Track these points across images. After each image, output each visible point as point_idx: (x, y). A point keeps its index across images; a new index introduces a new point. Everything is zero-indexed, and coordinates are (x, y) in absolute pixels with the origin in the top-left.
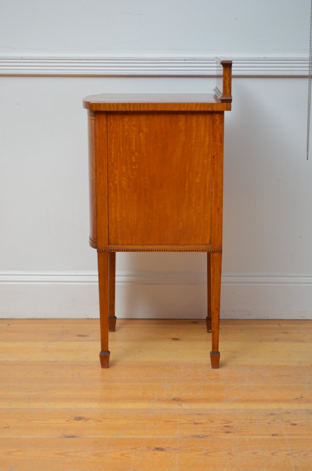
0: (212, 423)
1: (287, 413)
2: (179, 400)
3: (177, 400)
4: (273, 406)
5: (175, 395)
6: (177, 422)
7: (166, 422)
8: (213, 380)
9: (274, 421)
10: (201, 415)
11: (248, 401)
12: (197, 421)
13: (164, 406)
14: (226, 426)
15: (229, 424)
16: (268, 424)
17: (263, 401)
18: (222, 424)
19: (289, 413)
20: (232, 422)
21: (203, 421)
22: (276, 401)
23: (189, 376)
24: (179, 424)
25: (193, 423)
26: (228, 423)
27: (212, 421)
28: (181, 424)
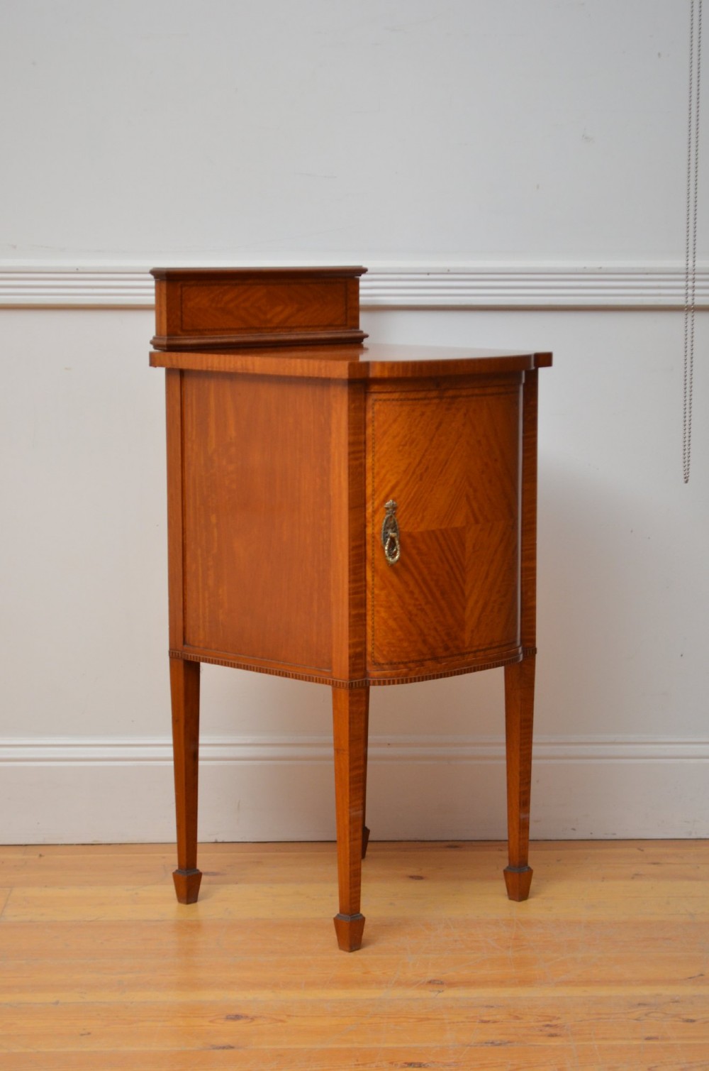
0: (518, 1021)
1: (673, 1002)
2: (442, 983)
3: (438, 984)
4: (645, 992)
5: (431, 975)
6: (443, 1019)
7: (421, 1020)
8: (509, 947)
9: (646, 1015)
10: (492, 1007)
11: (588, 982)
12: (485, 1018)
13: (412, 993)
14: (548, 1026)
15: (554, 1022)
16: (636, 1021)
17: (620, 982)
18: (539, 1021)
19: (677, 1002)
20: (559, 1018)
21: (498, 1017)
22: (648, 982)
23: (456, 941)
24: (449, 1023)
25: (478, 1021)
26: (551, 1021)
27: (517, 1018)
28: (454, 1023)
